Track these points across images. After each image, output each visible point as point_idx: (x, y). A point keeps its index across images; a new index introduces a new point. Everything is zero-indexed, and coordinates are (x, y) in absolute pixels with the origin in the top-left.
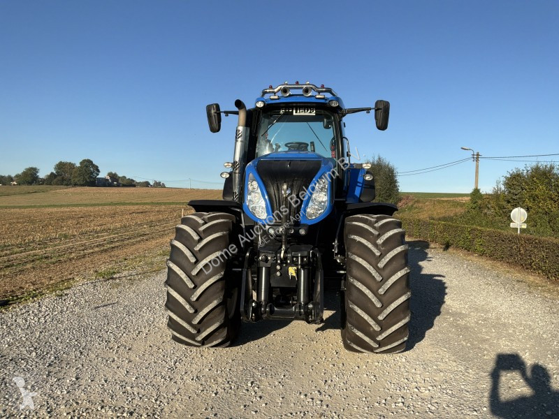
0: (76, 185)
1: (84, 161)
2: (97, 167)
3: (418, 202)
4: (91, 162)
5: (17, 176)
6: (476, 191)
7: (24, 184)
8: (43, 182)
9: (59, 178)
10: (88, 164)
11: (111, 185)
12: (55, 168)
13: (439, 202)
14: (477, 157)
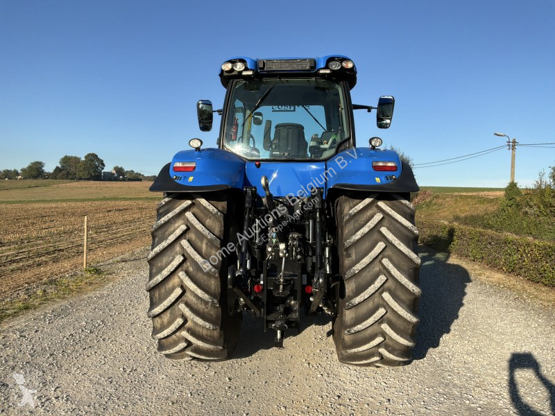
0: (80, 179)
1: (89, 155)
2: (102, 161)
3: (437, 197)
4: (97, 156)
5: (23, 170)
6: (513, 185)
7: (29, 178)
8: (49, 176)
9: (64, 172)
10: (92, 158)
11: (116, 179)
12: (60, 162)
13: (461, 197)
14: (513, 145)
